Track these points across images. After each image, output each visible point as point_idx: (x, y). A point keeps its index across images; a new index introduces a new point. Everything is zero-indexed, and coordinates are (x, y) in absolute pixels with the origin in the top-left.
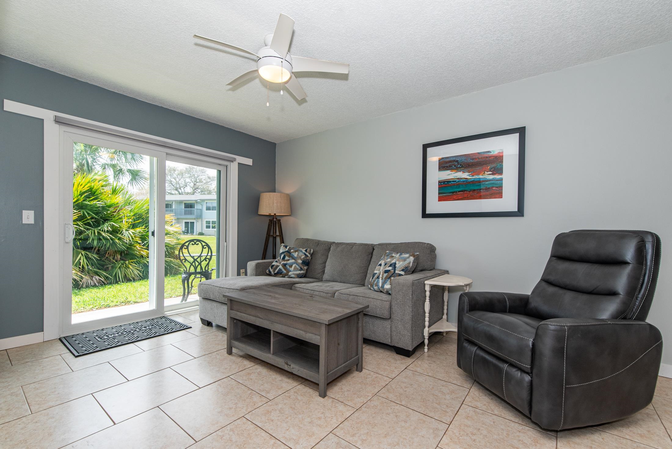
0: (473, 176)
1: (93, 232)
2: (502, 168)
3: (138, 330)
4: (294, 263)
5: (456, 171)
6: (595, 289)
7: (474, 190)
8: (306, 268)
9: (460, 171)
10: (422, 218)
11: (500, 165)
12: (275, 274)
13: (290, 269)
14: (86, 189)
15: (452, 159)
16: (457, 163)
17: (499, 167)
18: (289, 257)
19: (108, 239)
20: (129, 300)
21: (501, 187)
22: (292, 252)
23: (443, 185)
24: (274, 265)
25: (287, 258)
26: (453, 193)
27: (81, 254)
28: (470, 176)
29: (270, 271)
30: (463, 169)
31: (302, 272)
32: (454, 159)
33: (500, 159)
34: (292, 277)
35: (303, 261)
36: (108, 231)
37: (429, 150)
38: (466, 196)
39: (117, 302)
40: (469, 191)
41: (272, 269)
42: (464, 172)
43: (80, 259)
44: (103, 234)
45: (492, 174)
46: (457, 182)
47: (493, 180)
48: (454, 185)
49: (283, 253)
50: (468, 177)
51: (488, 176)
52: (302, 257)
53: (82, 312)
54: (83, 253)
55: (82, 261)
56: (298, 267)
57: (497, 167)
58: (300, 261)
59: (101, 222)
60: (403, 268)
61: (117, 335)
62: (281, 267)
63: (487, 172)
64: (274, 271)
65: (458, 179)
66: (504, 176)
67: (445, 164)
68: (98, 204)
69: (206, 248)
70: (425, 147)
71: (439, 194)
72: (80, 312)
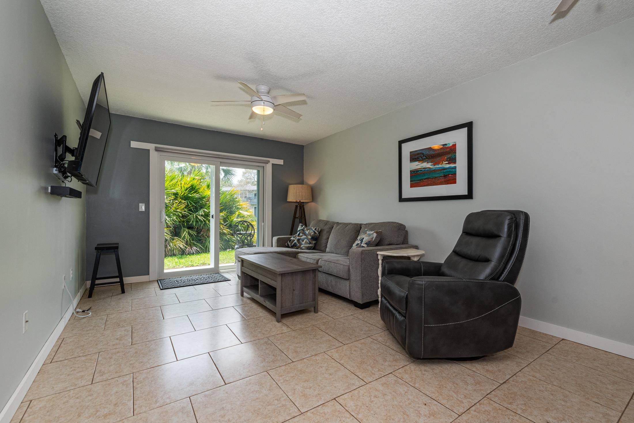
0: (434, 165)
1: (193, 216)
2: (456, 158)
3: (199, 279)
4: (305, 239)
5: (422, 162)
6: (479, 257)
7: (436, 178)
8: (314, 242)
9: (425, 162)
10: (399, 202)
11: (454, 155)
12: (292, 246)
13: (302, 243)
14: (189, 186)
15: (419, 152)
16: (422, 155)
17: (454, 158)
18: (302, 234)
19: (202, 222)
20: (206, 263)
21: (455, 174)
22: (305, 230)
23: (414, 173)
24: (291, 240)
25: (301, 234)
26: (421, 180)
27: (185, 231)
28: (432, 166)
29: (288, 244)
30: (427, 160)
31: (311, 245)
32: (421, 152)
33: (454, 150)
34: (303, 249)
35: (312, 237)
36: (202, 215)
37: (404, 145)
38: (430, 183)
39: (198, 264)
40: (432, 179)
41: (290, 242)
42: (428, 163)
43: (185, 234)
44: (199, 217)
45: (449, 163)
46: (423, 171)
47: (449, 168)
48: (421, 173)
49: (299, 230)
50: (431, 167)
51: (445, 165)
52: (312, 234)
53: (177, 268)
54: (187, 230)
55: (186, 236)
56: (308, 241)
57: (452, 157)
58: (310, 237)
59: (199, 209)
60: (367, 242)
61: (186, 281)
62: (296, 241)
63: (445, 161)
64: (291, 244)
65: (424, 168)
66: (457, 165)
67: (415, 157)
68: (196, 196)
69: (250, 227)
70: (401, 143)
71: (411, 181)
72: (176, 268)
